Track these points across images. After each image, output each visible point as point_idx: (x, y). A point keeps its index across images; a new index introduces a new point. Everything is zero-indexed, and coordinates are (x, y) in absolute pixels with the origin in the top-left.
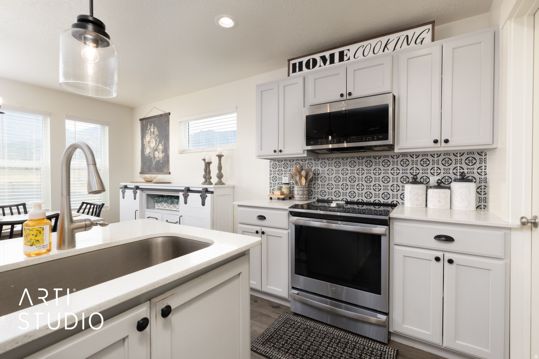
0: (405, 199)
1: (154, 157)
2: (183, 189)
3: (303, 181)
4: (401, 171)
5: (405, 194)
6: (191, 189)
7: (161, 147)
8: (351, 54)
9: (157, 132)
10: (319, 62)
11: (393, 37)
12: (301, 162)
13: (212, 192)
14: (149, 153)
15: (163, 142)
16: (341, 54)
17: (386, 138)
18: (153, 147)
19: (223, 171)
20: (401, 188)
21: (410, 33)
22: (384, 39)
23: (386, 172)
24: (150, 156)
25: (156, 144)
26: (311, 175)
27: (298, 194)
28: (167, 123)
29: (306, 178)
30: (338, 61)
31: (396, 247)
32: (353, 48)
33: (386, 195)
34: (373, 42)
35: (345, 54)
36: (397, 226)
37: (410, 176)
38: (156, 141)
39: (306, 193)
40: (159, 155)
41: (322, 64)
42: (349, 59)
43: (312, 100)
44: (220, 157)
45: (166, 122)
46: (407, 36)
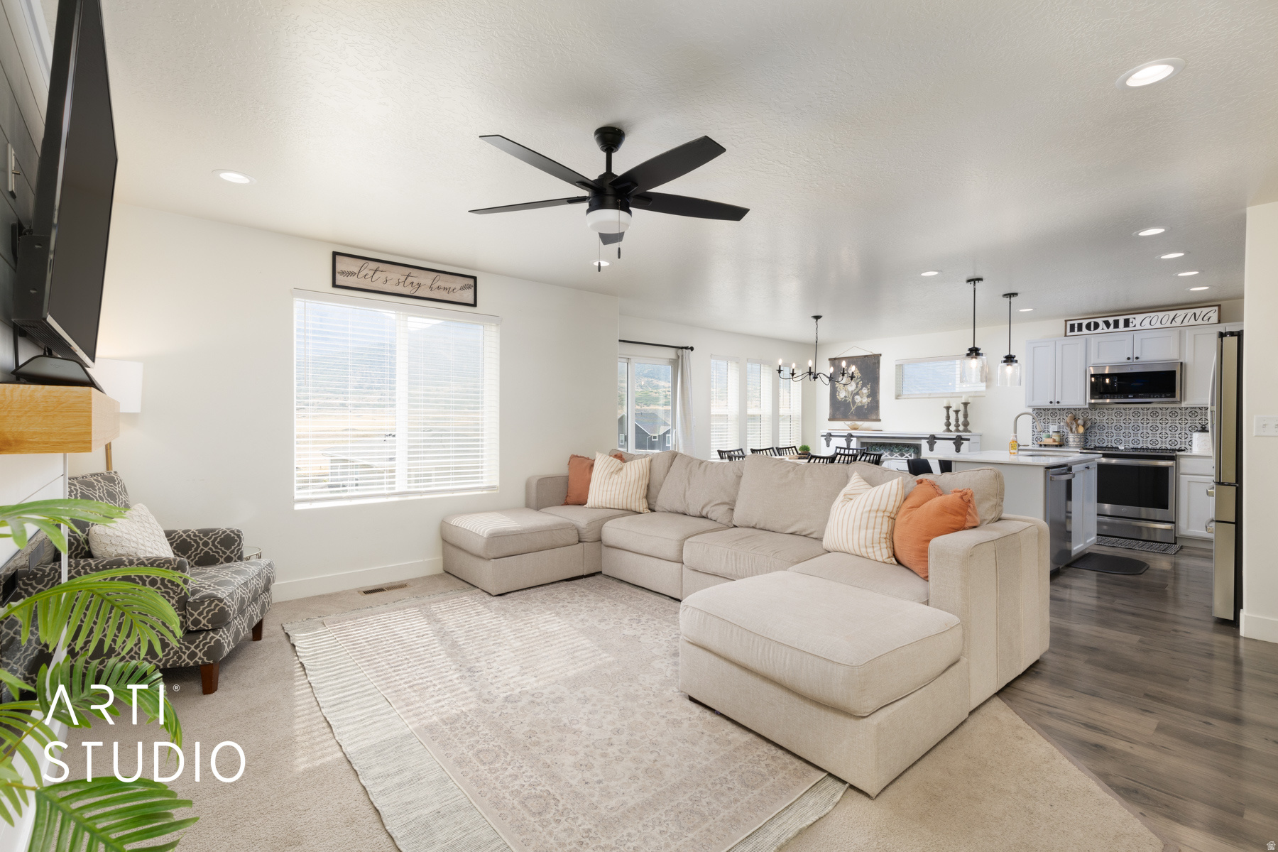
0: (1193, 445)
1: (854, 402)
2: (928, 436)
3: (1081, 430)
4: (1189, 421)
5: (1194, 441)
6: (937, 436)
7: (865, 391)
8: (1137, 322)
9: (859, 374)
10: (1102, 325)
11: (1181, 313)
12: (1074, 412)
13: (968, 440)
14: (845, 397)
15: (869, 386)
16: (1127, 323)
17: (1174, 397)
18: (852, 391)
19: (968, 419)
20: (1189, 436)
21: (1198, 311)
22: (1172, 314)
23: (1173, 421)
24: (846, 400)
25: (857, 387)
26: (1089, 424)
27: (1074, 441)
28: (877, 365)
29: (1084, 426)
30: (1123, 326)
31: (1182, 476)
32: (1139, 317)
33: (1173, 442)
34: (1161, 314)
35: (1131, 321)
36: (1183, 461)
37: (1199, 426)
38: (857, 384)
39: (1082, 440)
40: (863, 400)
41: (1105, 327)
42: (1135, 326)
43: (1094, 360)
44: (966, 404)
45: (874, 364)
46: (1195, 314)
